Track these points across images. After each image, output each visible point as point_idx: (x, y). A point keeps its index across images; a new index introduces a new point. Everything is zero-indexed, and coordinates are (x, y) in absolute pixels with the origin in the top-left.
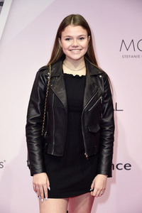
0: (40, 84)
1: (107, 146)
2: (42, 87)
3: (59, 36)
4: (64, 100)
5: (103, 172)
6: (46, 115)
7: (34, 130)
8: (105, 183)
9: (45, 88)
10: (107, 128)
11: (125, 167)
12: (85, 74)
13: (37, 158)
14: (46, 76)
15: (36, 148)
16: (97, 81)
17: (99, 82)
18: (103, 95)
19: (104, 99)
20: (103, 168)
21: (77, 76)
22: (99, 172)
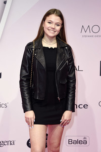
0: (28, 54)
1: (71, 92)
2: (29, 56)
3: (44, 19)
4: (44, 64)
5: (69, 109)
6: (32, 73)
7: (25, 84)
8: (71, 116)
9: (31, 57)
10: (71, 81)
11: (84, 106)
12: (56, 47)
13: (27, 101)
14: (32, 49)
15: (26, 95)
16: (64, 51)
17: (66, 51)
18: (68, 60)
19: (69, 62)
20: (69, 106)
21: (51, 48)
22: (66, 109)
